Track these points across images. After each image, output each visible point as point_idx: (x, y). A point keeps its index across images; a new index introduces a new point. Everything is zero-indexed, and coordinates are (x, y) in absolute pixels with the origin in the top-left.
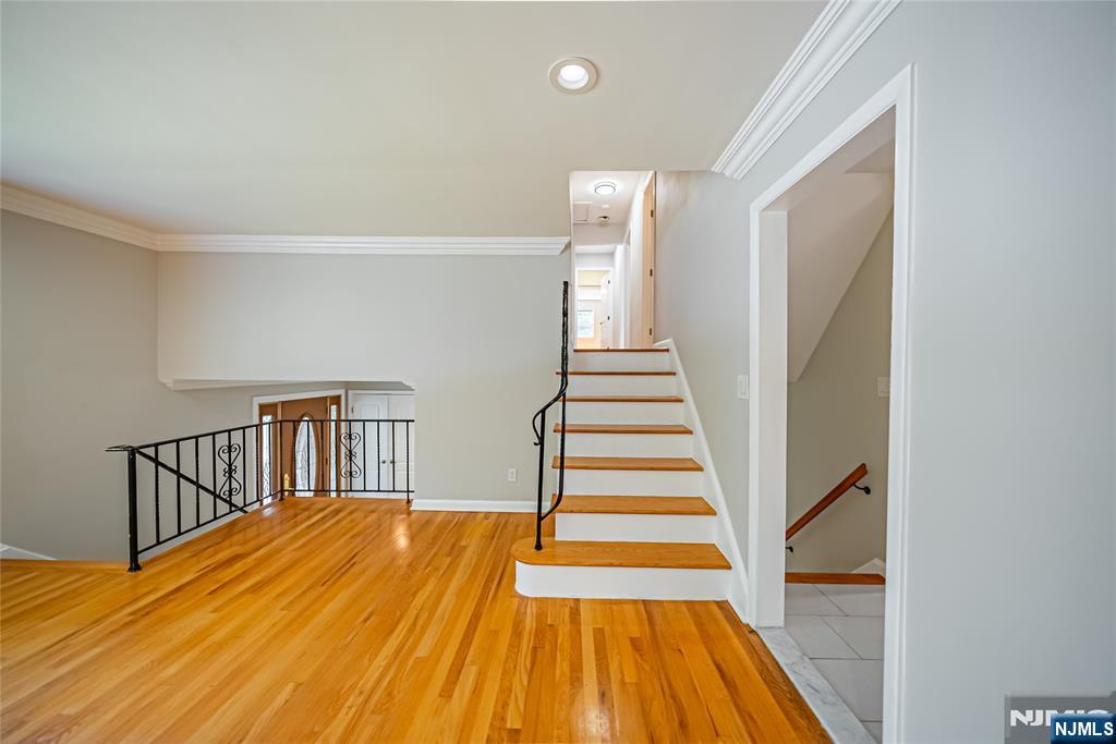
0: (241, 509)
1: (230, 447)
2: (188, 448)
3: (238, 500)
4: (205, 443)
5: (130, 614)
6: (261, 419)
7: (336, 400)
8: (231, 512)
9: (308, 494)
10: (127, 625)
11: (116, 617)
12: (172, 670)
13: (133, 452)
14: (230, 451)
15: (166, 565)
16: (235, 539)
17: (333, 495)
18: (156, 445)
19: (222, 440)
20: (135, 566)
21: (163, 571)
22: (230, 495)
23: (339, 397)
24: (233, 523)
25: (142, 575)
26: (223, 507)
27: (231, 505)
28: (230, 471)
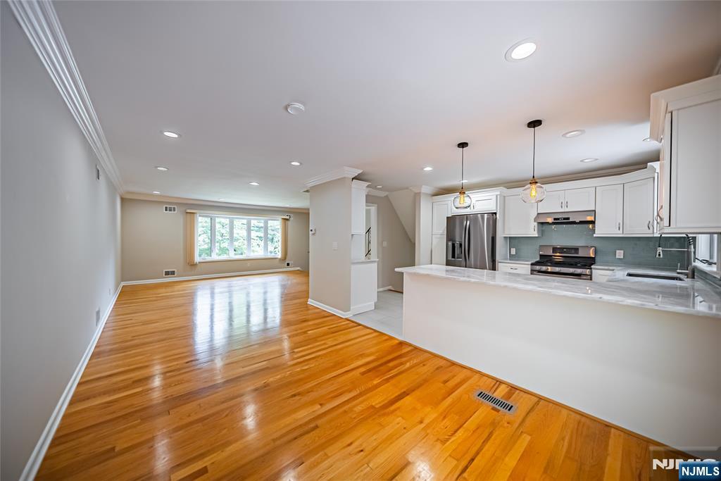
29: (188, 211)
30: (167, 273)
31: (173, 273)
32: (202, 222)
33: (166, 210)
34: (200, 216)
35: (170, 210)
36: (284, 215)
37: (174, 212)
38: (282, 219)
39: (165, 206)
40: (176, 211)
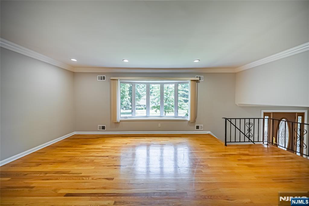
0: (253, 142)
1: (249, 123)
2: (238, 121)
3: (252, 139)
4: (243, 121)
5: (222, 154)
6: (264, 117)
8: (249, 142)
9: (284, 149)
10: (221, 156)
11: (220, 153)
12: (225, 171)
13: (226, 119)
14: (249, 124)
15: (231, 148)
16: (250, 149)
18: (231, 119)
19: (247, 121)
20: (226, 145)
21: (231, 149)
22: (249, 137)
24: (250, 145)
25: (227, 147)
26: (247, 139)
27: (249, 139)
28: (249, 130)
31: (104, 128)
35: (102, 79)
36: (195, 77)
37: (104, 80)
38: (192, 80)
39: (98, 76)
40: (105, 79)
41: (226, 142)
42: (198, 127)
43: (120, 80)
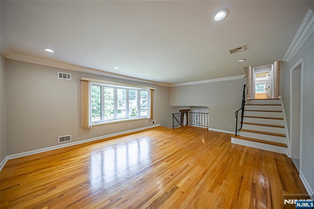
7: (189, 110)
13: (172, 114)
17: (189, 125)
20: (173, 129)
23: (190, 109)
29: (83, 79)
30: (62, 139)
31: (68, 138)
32: (94, 90)
33: (60, 76)
34: (93, 85)
35: (65, 77)
36: (151, 87)
37: (69, 79)
38: (151, 89)
39: (59, 73)
40: (71, 78)
41: (173, 127)
42: (153, 122)
43: (92, 82)
